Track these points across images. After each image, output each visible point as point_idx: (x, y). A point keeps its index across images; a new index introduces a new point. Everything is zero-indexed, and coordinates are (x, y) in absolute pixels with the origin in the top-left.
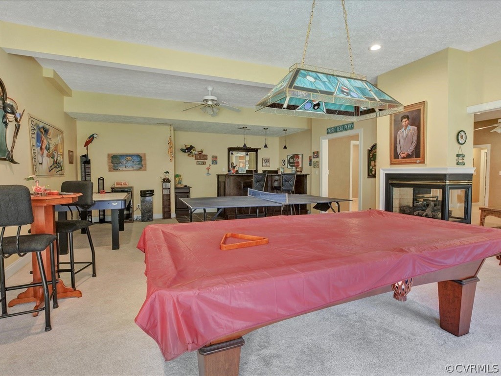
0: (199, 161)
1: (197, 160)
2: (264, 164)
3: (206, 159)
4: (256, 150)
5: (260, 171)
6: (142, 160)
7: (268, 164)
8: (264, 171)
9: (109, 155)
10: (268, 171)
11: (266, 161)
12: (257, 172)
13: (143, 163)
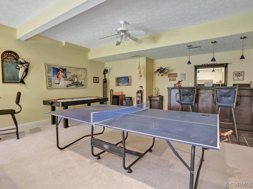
0: (171, 78)
1: (169, 78)
2: (235, 78)
3: (177, 77)
4: (225, 66)
5: (230, 85)
6: (129, 80)
7: (241, 78)
8: (234, 85)
9: (116, 78)
10: (239, 84)
11: (238, 74)
12: (226, 86)
13: (129, 81)
